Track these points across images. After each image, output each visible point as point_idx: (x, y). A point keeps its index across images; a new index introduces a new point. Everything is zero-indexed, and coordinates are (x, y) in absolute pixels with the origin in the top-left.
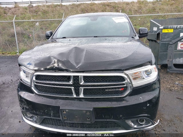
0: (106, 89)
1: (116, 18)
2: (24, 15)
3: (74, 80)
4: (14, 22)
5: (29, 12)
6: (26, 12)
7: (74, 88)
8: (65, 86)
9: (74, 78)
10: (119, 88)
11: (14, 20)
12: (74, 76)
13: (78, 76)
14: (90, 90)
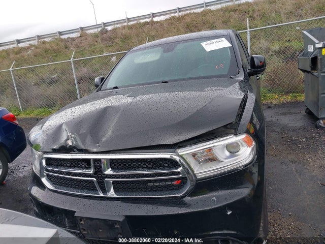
0: (150, 181)
1: (208, 42)
2: (93, 48)
3: (95, 167)
4: (72, 62)
5: (102, 41)
6: (96, 41)
7: (97, 180)
8: (79, 176)
9: (94, 163)
10: (171, 180)
11: (72, 58)
12: (95, 160)
13: (100, 160)
14: (124, 184)
